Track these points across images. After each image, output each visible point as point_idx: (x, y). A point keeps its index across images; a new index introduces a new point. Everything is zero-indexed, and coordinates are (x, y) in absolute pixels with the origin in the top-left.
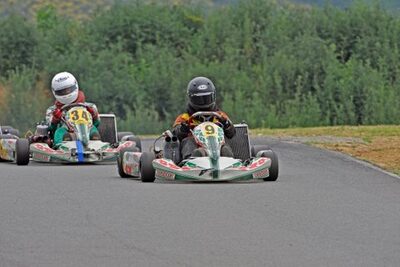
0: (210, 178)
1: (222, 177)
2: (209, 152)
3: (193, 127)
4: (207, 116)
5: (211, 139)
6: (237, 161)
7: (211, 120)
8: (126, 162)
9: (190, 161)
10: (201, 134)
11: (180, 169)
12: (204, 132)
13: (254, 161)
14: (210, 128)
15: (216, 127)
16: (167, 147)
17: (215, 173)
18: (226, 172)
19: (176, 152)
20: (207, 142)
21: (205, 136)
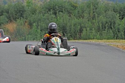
0: (57, 55)
1: (61, 55)
2: (57, 46)
3: (51, 38)
4: (55, 35)
5: (57, 42)
6: (65, 49)
7: (57, 36)
8: (28, 49)
9: (51, 49)
10: (54, 41)
11: (48, 52)
12: (55, 40)
13: (71, 50)
14: (56, 39)
15: (58, 39)
16: (42, 44)
17: (59, 53)
18: (62, 53)
19: (45, 46)
20: (56, 43)
21: (55, 41)
